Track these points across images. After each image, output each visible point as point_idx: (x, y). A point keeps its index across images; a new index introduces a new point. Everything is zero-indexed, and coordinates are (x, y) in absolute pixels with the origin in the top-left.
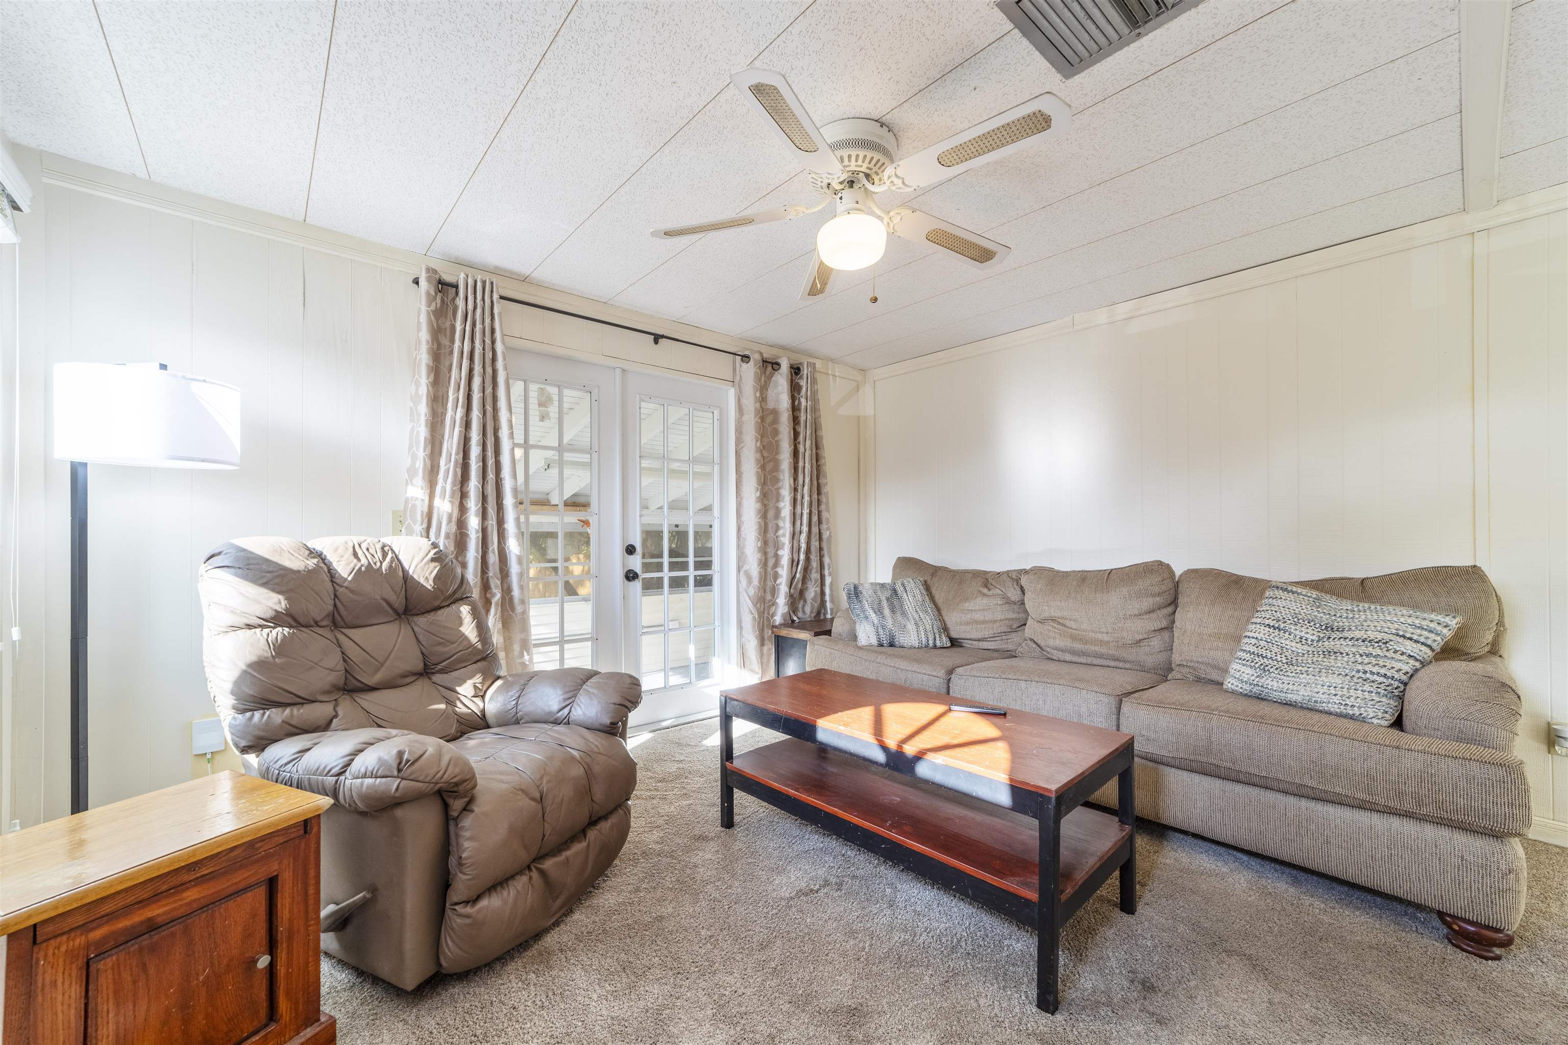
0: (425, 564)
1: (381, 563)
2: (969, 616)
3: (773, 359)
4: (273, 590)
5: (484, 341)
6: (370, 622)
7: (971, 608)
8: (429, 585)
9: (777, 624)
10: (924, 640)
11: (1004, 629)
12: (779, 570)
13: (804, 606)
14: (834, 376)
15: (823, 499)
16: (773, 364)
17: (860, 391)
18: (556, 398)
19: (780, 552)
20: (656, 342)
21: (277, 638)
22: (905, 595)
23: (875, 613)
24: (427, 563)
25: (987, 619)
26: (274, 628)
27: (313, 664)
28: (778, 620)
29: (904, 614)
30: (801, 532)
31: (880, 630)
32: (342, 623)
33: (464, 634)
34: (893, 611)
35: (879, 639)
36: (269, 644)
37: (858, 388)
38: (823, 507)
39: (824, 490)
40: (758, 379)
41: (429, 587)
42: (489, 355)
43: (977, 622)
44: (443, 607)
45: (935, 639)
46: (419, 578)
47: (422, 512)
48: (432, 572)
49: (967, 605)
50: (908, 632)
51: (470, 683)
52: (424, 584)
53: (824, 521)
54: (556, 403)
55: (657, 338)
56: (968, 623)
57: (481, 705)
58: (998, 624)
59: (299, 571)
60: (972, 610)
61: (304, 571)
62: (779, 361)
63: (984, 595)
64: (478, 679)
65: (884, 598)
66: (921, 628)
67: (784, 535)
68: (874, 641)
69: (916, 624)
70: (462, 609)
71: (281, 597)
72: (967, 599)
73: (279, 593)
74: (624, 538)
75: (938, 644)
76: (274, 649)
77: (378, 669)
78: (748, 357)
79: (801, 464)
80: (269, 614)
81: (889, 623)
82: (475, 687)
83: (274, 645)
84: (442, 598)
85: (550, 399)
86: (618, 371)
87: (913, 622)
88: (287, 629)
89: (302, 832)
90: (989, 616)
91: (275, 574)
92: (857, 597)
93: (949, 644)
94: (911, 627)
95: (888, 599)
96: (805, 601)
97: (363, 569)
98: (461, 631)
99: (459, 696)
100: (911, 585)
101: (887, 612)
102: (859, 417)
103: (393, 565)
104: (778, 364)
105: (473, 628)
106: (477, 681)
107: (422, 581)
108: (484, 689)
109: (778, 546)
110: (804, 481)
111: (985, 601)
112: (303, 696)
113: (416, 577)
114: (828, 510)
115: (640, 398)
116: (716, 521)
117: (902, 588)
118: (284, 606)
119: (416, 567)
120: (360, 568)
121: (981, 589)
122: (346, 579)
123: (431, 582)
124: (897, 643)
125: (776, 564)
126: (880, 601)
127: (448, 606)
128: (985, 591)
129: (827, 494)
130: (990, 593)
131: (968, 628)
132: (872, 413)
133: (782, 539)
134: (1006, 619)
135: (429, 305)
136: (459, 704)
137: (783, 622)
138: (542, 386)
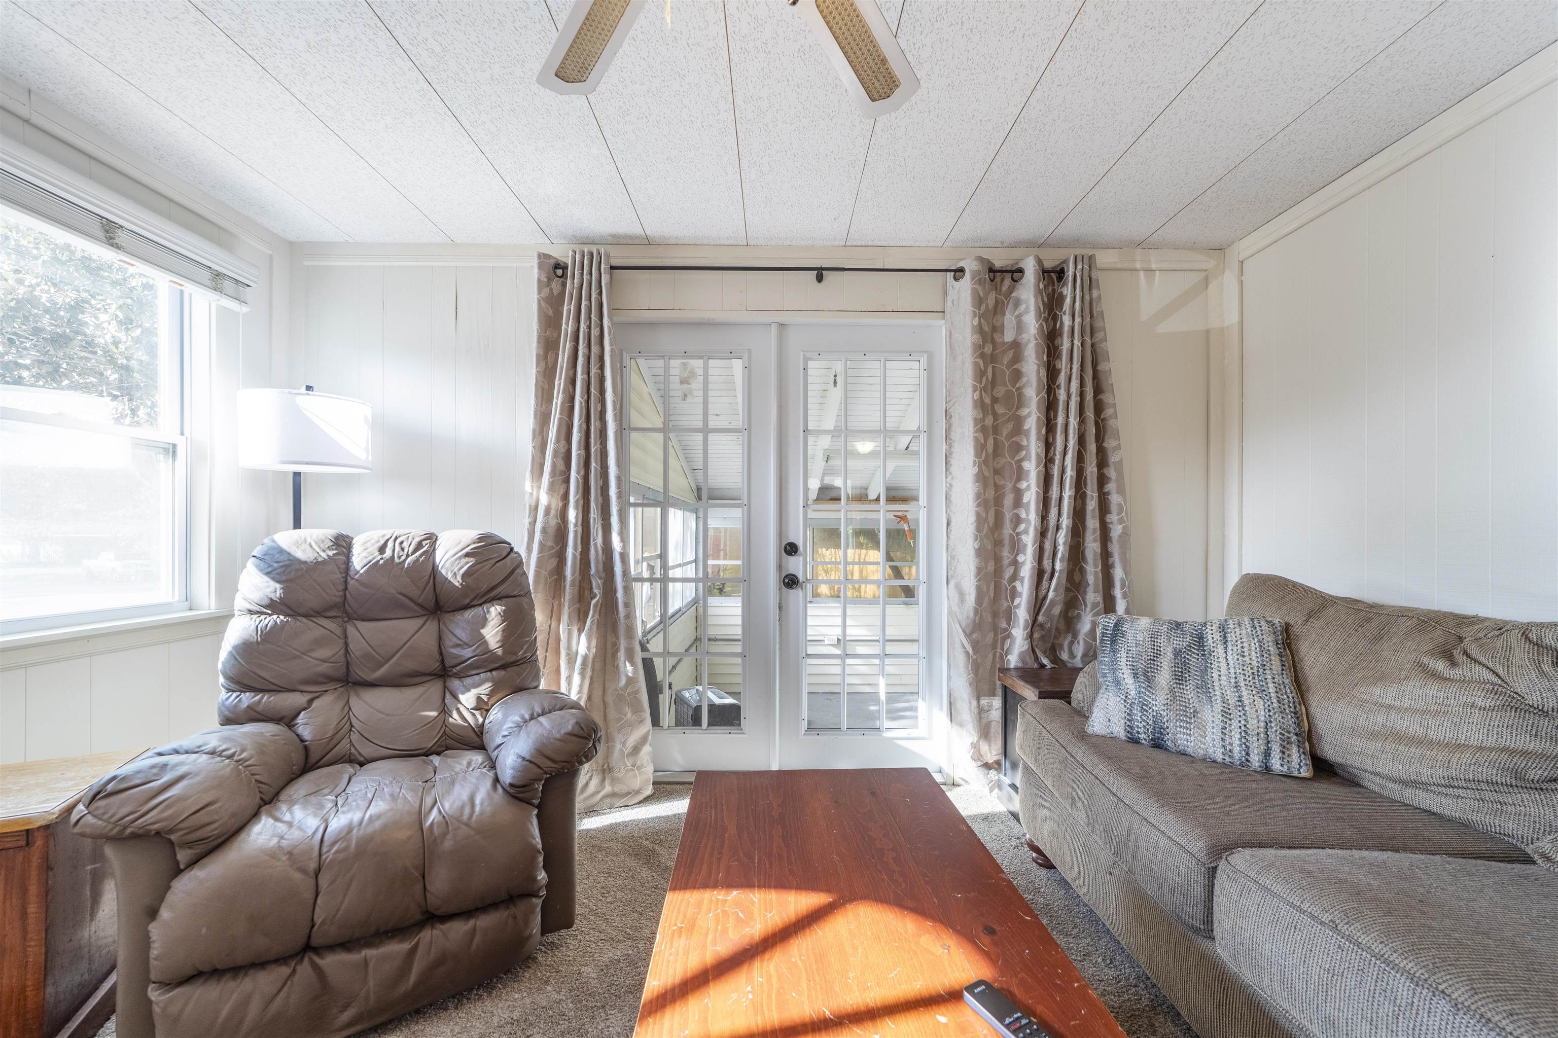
0: (456, 560)
1: (408, 556)
2: (1380, 718)
3: (1012, 265)
4: (273, 579)
5: (590, 318)
6: (387, 616)
7: (1388, 701)
8: (457, 582)
9: (1012, 666)
10: (1236, 749)
11: (1486, 773)
12: (1018, 584)
13: (1071, 643)
14: (1149, 271)
15: (1111, 473)
16: (1012, 272)
17: (1211, 287)
18: (700, 372)
19: (1021, 558)
20: (820, 279)
21: (267, 625)
22: (1220, 649)
23: (1135, 676)
24: (460, 558)
25: (1433, 735)
26: (270, 615)
27: (299, 653)
28: (1013, 660)
29: (1204, 688)
30: (1058, 528)
31: (1136, 711)
32: (355, 616)
33: (484, 637)
34: (1180, 677)
35: (1129, 729)
36: (257, 630)
37: (1206, 282)
38: (1111, 487)
39: (1113, 458)
40: (978, 301)
41: (457, 584)
42: (595, 332)
43: (1400, 738)
44: (474, 606)
45: (1267, 754)
46: (447, 574)
47: (530, 506)
48: (462, 567)
49: (1376, 691)
50: (1202, 727)
51: (474, 692)
52: (452, 580)
53: (1114, 508)
54: (701, 379)
55: (820, 274)
56: (1374, 736)
57: (481, 720)
58: (1466, 757)
59: (306, 562)
60: (1390, 707)
61: (312, 562)
62: (1021, 265)
63: (1435, 676)
64: (484, 690)
65: (1170, 649)
66: (1235, 723)
67: (1026, 532)
68: (1119, 731)
69: (1226, 713)
70: (492, 609)
71: (278, 586)
72: (1382, 678)
73: (279, 582)
74: (781, 534)
75: (1276, 764)
76: (261, 636)
77: (381, 665)
78: (962, 270)
79: (1060, 420)
80: (266, 602)
81: (1159, 701)
82: (479, 699)
83: (262, 631)
84: (472, 596)
85: (693, 374)
86: (774, 329)
87: (1218, 707)
88: (282, 617)
89: (24, 843)
90: (1441, 731)
91: (282, 564)
92: (1113, 642)
93: (1306, 772)
94: (1211, 716)
95: (1177, 653)
96: (1075, 636)
97: (381, 562)
98: (481, 634)
99: (459, 706)
100: (1241, 633)
101: (1164, 677)
102: (1208, 332)
103: (421, 560)
104: (1021, 271)
105: (498, 632)
106: (483, 692)
107: (450, 576)
108: (490, 703)
109: (1016, 547)
110: (1066, 446)
111: (1433, 690)
112: (279, 684)
113: (444, 572)
114: (1121, 491)
115: (804, 356)
116: (921, 511)
117: (1217, 636)
118: (278, 595)
119: (446, 561)
120: (379, 561)
121: (1425, 660)
122: (358, 572)
123: (459, 578)
124: (1169, 743)
125: (1015, 577)
126: (1157, 654)
127: (481, 605)
128: (1441, 666)
129: (1119, 465)
130: (1456, 673)
131: (1374, 746)
132: (1234, 318)
133: (1024, 537)
134: (1504, 750)
135: (539, 292)
136: (455, 715)
137: (1020, 665)
138: (685, 361)
